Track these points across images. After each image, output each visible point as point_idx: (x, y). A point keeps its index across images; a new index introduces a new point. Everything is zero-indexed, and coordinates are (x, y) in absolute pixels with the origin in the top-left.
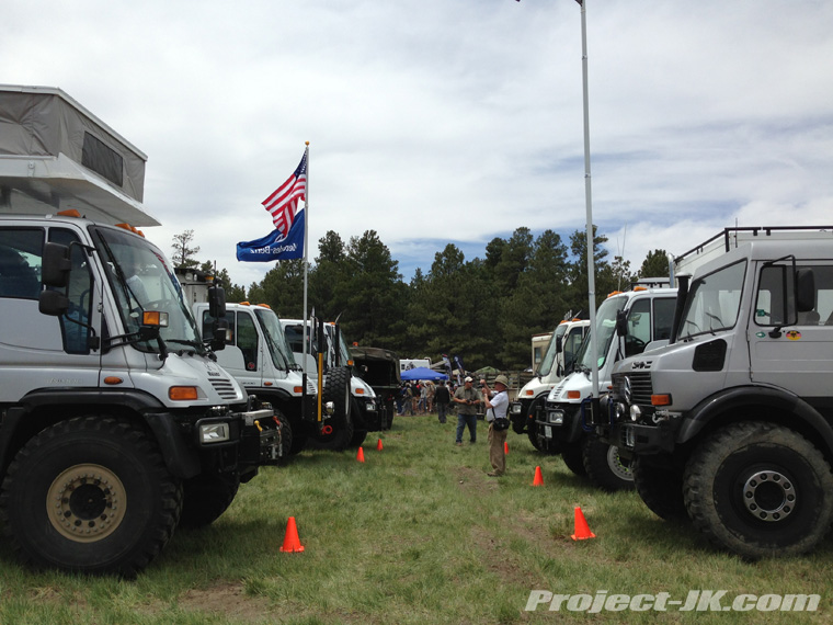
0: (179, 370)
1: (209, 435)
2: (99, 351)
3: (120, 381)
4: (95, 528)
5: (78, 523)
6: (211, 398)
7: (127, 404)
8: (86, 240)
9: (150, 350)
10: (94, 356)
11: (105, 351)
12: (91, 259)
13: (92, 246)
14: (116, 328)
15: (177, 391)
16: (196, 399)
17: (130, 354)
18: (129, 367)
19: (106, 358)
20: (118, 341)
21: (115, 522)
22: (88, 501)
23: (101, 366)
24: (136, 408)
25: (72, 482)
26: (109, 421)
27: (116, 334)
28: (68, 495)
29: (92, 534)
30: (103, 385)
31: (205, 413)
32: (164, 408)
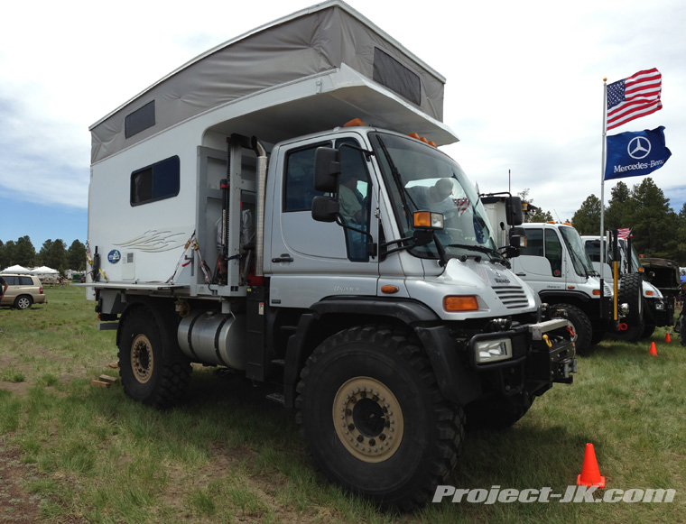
0: (460, 276)
1: (489, 352)
2: (377, 258)
3: (396, 291)
4: (374, 448)
5: (360, 439)
6: (494, 308)
7: (398, 315)
8: (366, 145)
9: (430, 256)
10: (373, 263)
11: (382, 258)
12: (369, 164)
13: (371, 150)
14: (393, 233)
15: (453, 301)
16: (476, 310)
17: (406, 261)
18: (406, 275)
19: (385, 265)
20: (395, 247)
21: (393, 446)
22: (369, 416)
23: (379, 274)
24: (407, 321)
25: (354, 394)
26: (383, 333)
27: (392, 240)
28: (351, 407)
29: (373, 453)
30: (381, 294)
31: (485, 328)
32: (438, 321)
